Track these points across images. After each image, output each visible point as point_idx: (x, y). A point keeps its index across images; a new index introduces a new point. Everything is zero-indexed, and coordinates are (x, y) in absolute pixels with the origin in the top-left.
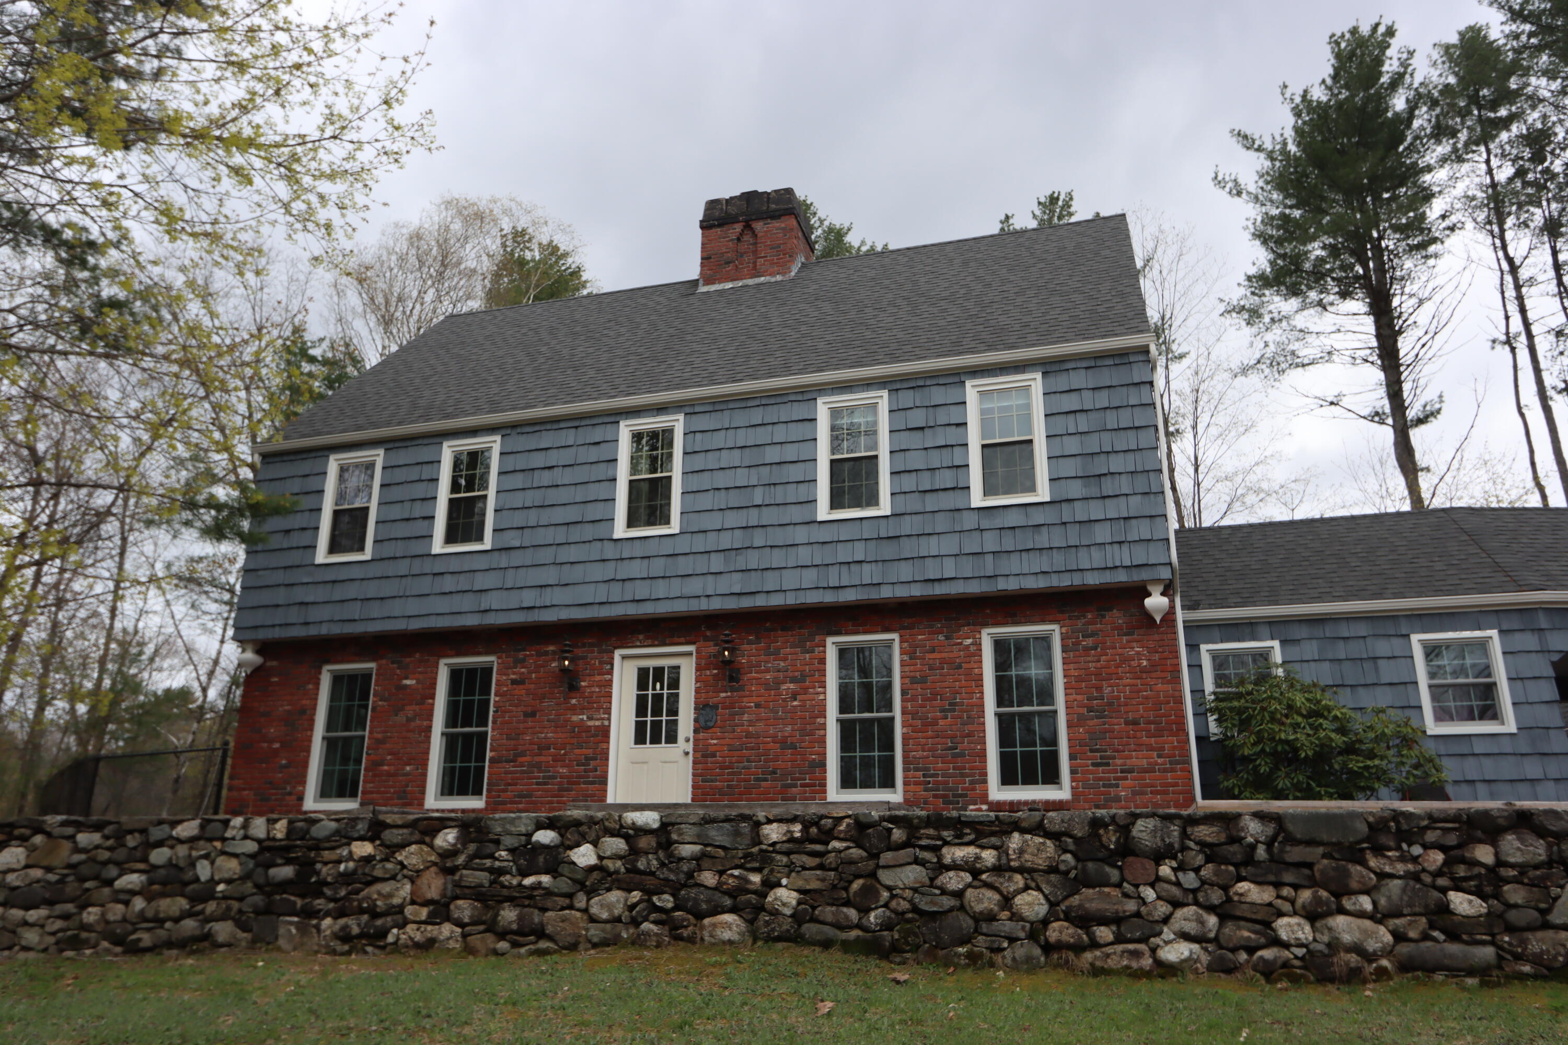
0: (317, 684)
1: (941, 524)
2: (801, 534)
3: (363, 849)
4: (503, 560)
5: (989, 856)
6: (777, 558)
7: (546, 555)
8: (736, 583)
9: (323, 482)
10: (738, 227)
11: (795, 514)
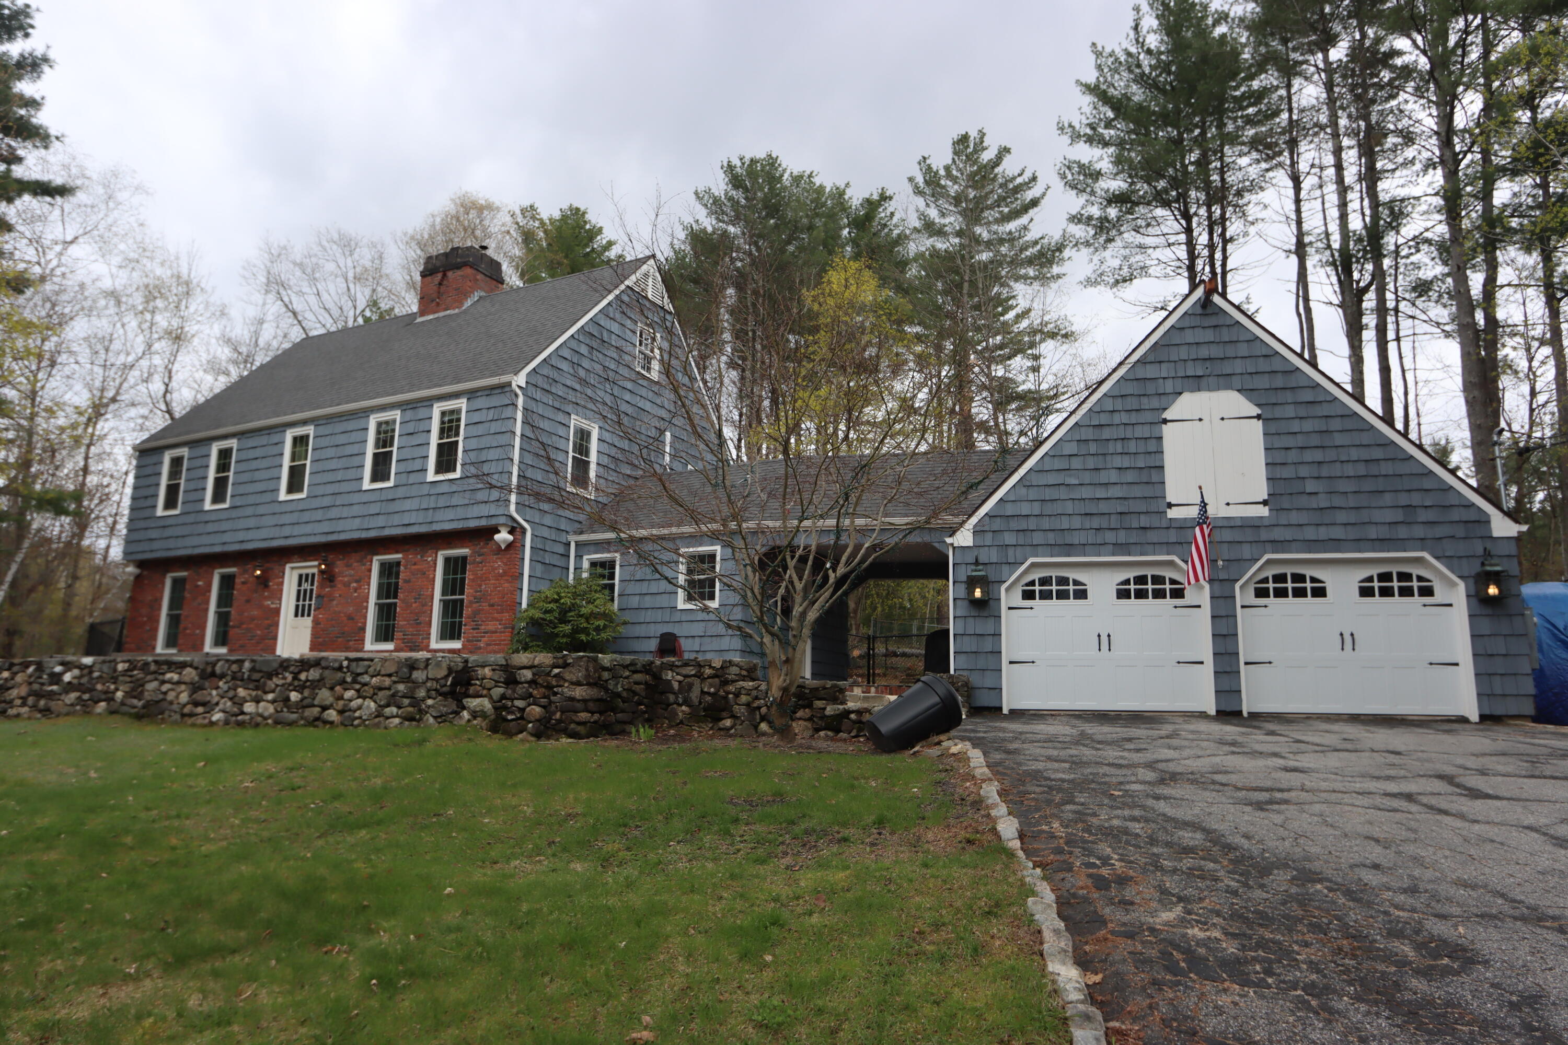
0: (163, 584)
1: (414, 491)
2: (356, 498)
3: (6, 674)
4: (234, 514)
5: (176, 677)
6: (345, 512)
7: (249, 511)
8: (326, 527)
9: (161, 468)
10: (440, 276)
11: (352, 486)
